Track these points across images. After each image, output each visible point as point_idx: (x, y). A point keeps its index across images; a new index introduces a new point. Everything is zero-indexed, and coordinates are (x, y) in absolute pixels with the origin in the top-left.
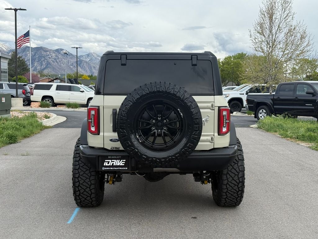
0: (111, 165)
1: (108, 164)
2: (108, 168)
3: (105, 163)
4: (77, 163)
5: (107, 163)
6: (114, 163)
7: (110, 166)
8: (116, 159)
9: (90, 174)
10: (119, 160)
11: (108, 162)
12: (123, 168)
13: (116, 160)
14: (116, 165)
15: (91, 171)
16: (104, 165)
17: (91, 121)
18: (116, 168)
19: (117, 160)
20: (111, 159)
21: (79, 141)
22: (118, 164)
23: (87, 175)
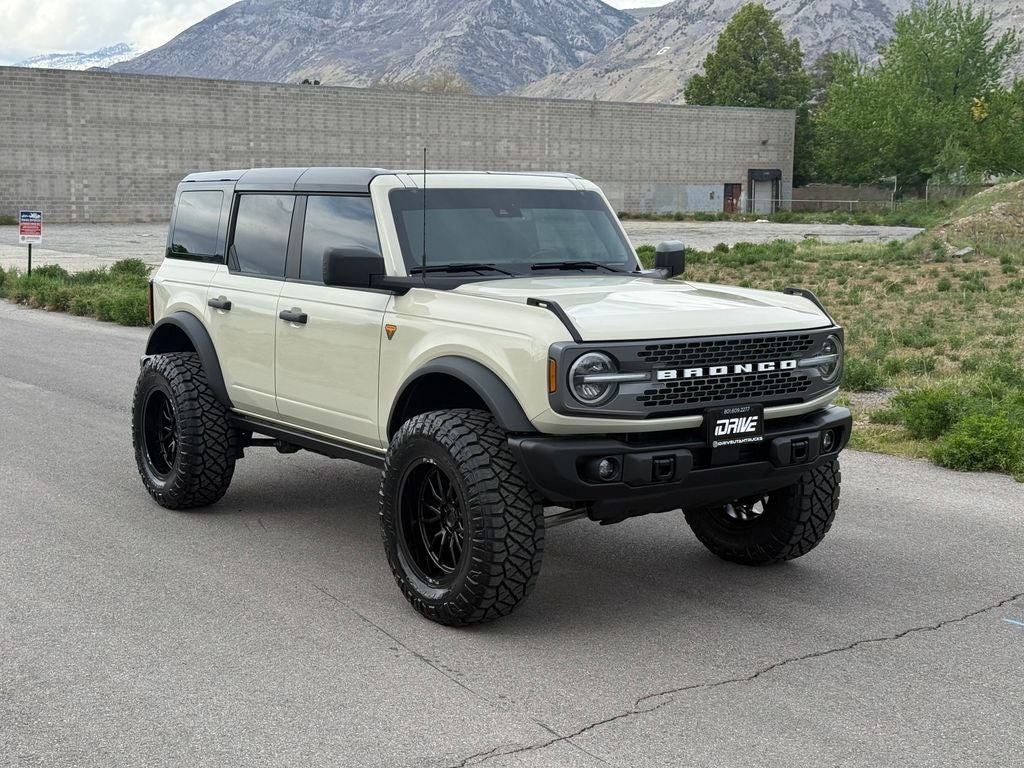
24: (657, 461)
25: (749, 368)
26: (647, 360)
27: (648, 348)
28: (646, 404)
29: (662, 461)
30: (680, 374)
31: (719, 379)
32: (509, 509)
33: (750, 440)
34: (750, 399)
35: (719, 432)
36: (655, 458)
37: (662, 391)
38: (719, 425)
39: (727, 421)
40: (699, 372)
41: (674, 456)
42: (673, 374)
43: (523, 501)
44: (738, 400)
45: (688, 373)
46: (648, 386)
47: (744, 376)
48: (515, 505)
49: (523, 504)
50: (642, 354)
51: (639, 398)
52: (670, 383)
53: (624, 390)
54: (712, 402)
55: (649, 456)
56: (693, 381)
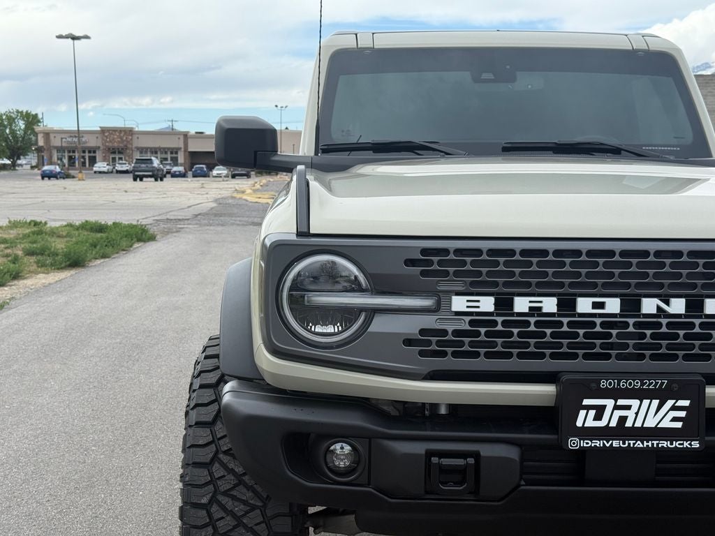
24: (435, 460)
25: (678, 306)
26: (423, 273)
27: (425, 251)
28: (422, 354)
29: (445, 461)
30: (504, 304)
31: (598, 321)
32: (220, 498)
33: (665, 444)
34: (679, 365)
35: (585, 419)
36: (430, 454)
37: (457, 333)
38: (588, 408)
39: (609, 403)
40: (549, 305)
41: (476, 455)
42: (487, 304)
43: (249, 488)
44: (647, 364)
45: (521, 304)
46: (430, 321)
47: (664, 321)
48: (234, 493)
49: (250, 494)
50: (410, 262)
51: (409, 342)
52: (479, 320)
53: (380, 325)
54: (580, 364)
55: (419, 448)
56: (532, 320)
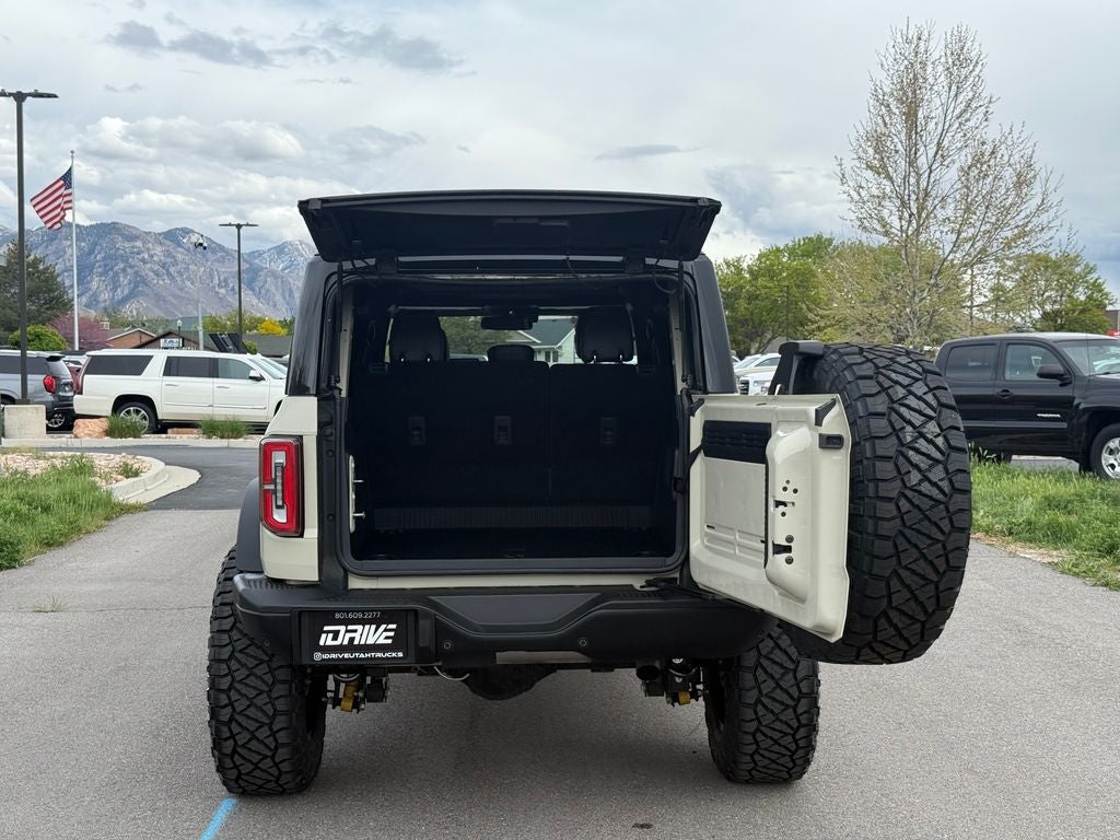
0: (346, 642)
1: (335, 638)
2: (334, 656)
3: (324, 636)
4: (225, 638)
5: (331, 635)
6: (357, 635)
7: (340, 649)
8: (363, 622)
9: (269, 675)
10: (374, 627)
11: (336, 634)
12: (387, 655)
13: (361, 627)
14: (362, 642)
15: (274, 665)
16: (322, 643)
17: (272, 487)
18: (362, 656)
19: (367, 627)
20: (346, 622)
21: (230, 559)
22: (371, 641)
23: (262, 680)
